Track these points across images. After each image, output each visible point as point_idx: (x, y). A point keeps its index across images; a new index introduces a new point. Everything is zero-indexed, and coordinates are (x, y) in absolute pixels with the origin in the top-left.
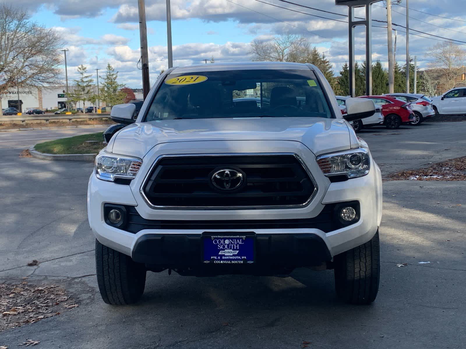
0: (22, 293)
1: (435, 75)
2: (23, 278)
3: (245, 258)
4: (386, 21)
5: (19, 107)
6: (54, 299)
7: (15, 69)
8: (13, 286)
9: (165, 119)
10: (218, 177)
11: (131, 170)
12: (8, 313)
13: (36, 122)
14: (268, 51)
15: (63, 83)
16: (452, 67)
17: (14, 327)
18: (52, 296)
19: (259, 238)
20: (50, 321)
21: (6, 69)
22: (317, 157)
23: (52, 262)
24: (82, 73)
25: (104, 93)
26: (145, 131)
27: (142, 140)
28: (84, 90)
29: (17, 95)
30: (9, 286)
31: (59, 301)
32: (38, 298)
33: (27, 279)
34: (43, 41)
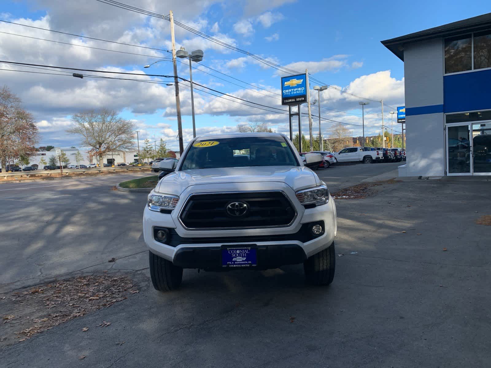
0: (103, 282)
1: (333, 141)
2: (105, 271)
3: (251, 262)
4: (308, 113)
5: (113, 162)
6: (124, 286)
7: (110, 142)
8: (98, 277)
9: (193, 169)
10: (230, 207)
11: (172, 204)
12: (93, 298)
13: (121, 170)
14: (246, 131)
15: (136, 149)
16: (341, 137)
17: (95, 310)
18: (123, 284)
19: (259, 248)
20: (120, 305)
21: (105, 142)
22: (296, 192)
23: (124, 259)
24: (147, 144)
25: (159, 154)
26: (181, 177)
27: (179, 183)
28: (148, 152)
29: (112, 156)
30: (95, 277)
31: (127, 288)
32: (114, 285)
33: (108, 272)
34: (125, 126)
